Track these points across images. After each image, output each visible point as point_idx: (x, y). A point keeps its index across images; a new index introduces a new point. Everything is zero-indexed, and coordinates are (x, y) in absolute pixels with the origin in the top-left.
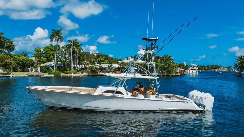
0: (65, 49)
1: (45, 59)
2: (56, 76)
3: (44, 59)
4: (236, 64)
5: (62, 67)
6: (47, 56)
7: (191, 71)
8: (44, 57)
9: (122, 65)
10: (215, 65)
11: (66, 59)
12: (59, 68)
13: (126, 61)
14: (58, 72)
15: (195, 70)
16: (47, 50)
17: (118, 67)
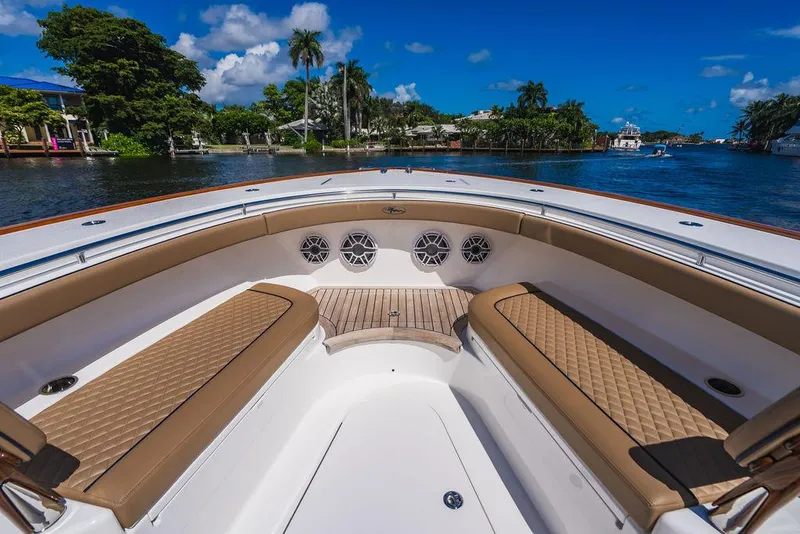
0: (331, 85)
1: (288, 114)
2: (310, 151)
3: (286, 113)
4: (742, 123)
5: (326, 132)
6: (293, 106)
7: (623, 142)
8: (286, 109)
9: (465, 127)
10: (663, 132)
11: (333, 111)
12: (319, 135)
13: (473, 117)
14: (314, 142)
15: (632, 138)
16: (290, 91)
17: (455, 131)
